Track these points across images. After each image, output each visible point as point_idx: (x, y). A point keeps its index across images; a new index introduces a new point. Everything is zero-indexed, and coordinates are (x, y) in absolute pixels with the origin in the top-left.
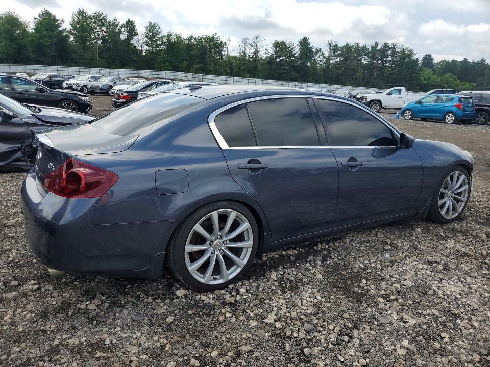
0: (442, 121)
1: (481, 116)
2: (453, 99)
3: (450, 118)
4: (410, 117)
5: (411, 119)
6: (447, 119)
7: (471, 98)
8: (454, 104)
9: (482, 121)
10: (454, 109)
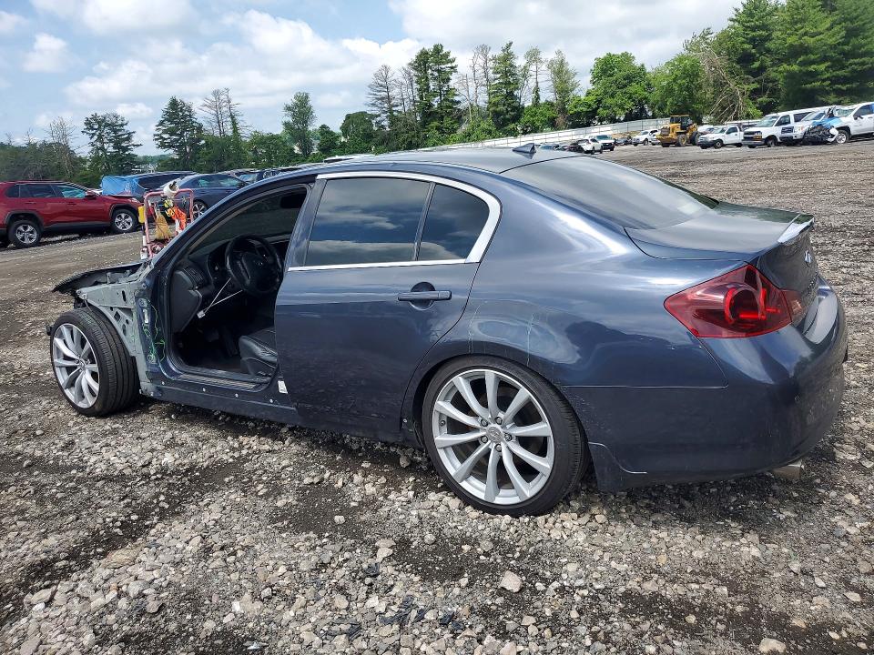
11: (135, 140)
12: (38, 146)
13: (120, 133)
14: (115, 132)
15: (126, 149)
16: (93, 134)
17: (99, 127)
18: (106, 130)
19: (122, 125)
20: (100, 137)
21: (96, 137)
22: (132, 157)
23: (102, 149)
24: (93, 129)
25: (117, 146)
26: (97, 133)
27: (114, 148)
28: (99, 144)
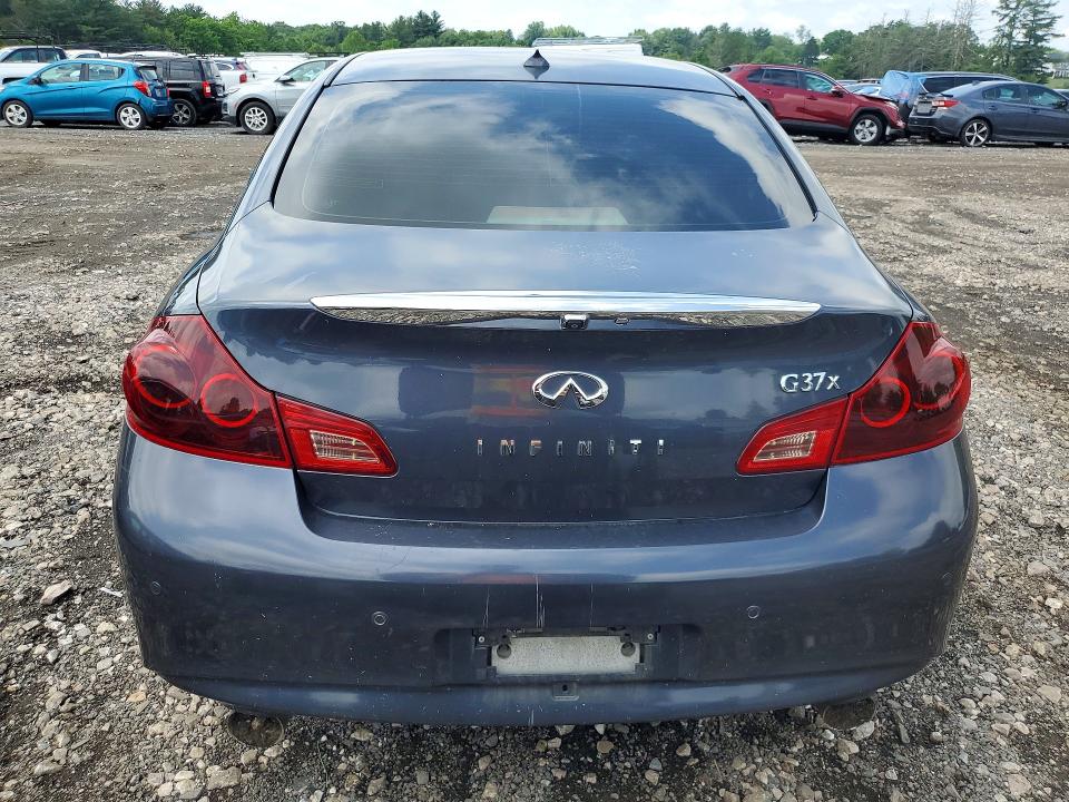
0: (114, 123)
1: (180, 107)
2: (123, 70)
3: (130, 117)
4: (24, 119)
5: (29, 125)
6: (125, 118)
7: (154, 68)
8: (130, 83)
9: (184, 119)
10: (133, 94)
11: (1058, 27)
12: (939, 28)
13: (1041, 16)
14: (1036, 13)
15: (1041, 39)
16: (1006, 16)
17: (1017, 6)
18: (1025, 10)
19: (1048, 6)
20: (1013, 19)
21: (1007, 20)
22: (1042, 50)
23: (1010, 36)
24: (1007, 7)
25: (1031, 34)
26: (1011, 15)
27: (1026, 36)
28: (1007, 30)
